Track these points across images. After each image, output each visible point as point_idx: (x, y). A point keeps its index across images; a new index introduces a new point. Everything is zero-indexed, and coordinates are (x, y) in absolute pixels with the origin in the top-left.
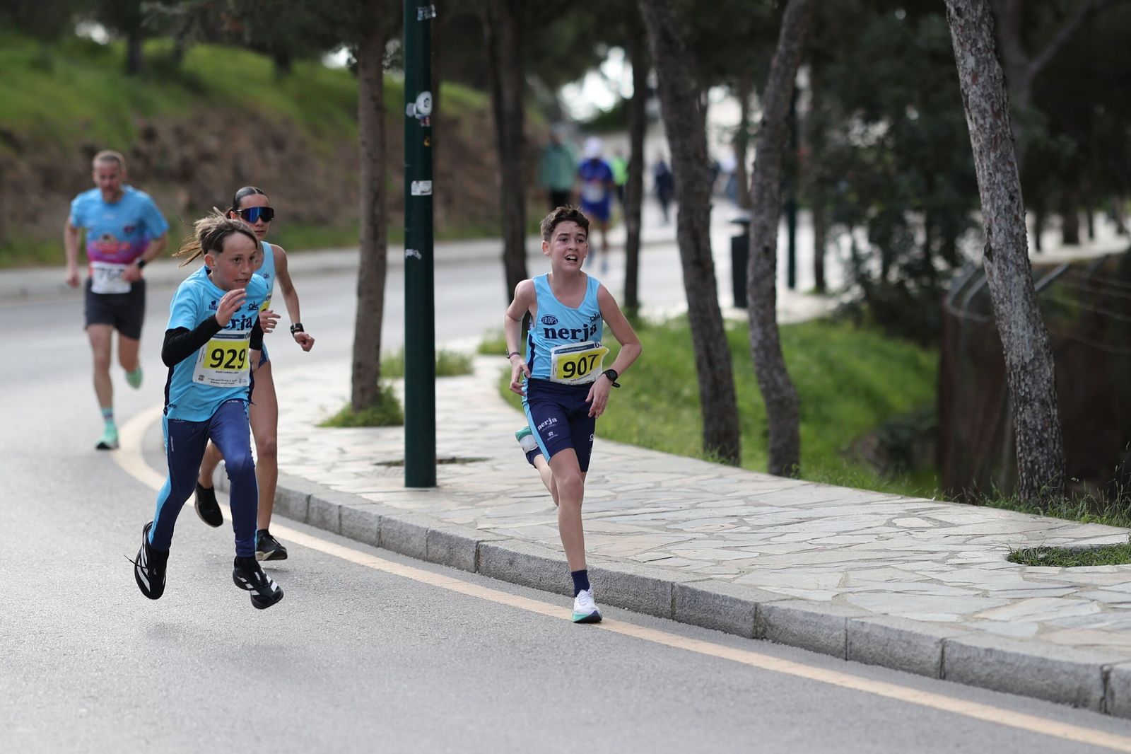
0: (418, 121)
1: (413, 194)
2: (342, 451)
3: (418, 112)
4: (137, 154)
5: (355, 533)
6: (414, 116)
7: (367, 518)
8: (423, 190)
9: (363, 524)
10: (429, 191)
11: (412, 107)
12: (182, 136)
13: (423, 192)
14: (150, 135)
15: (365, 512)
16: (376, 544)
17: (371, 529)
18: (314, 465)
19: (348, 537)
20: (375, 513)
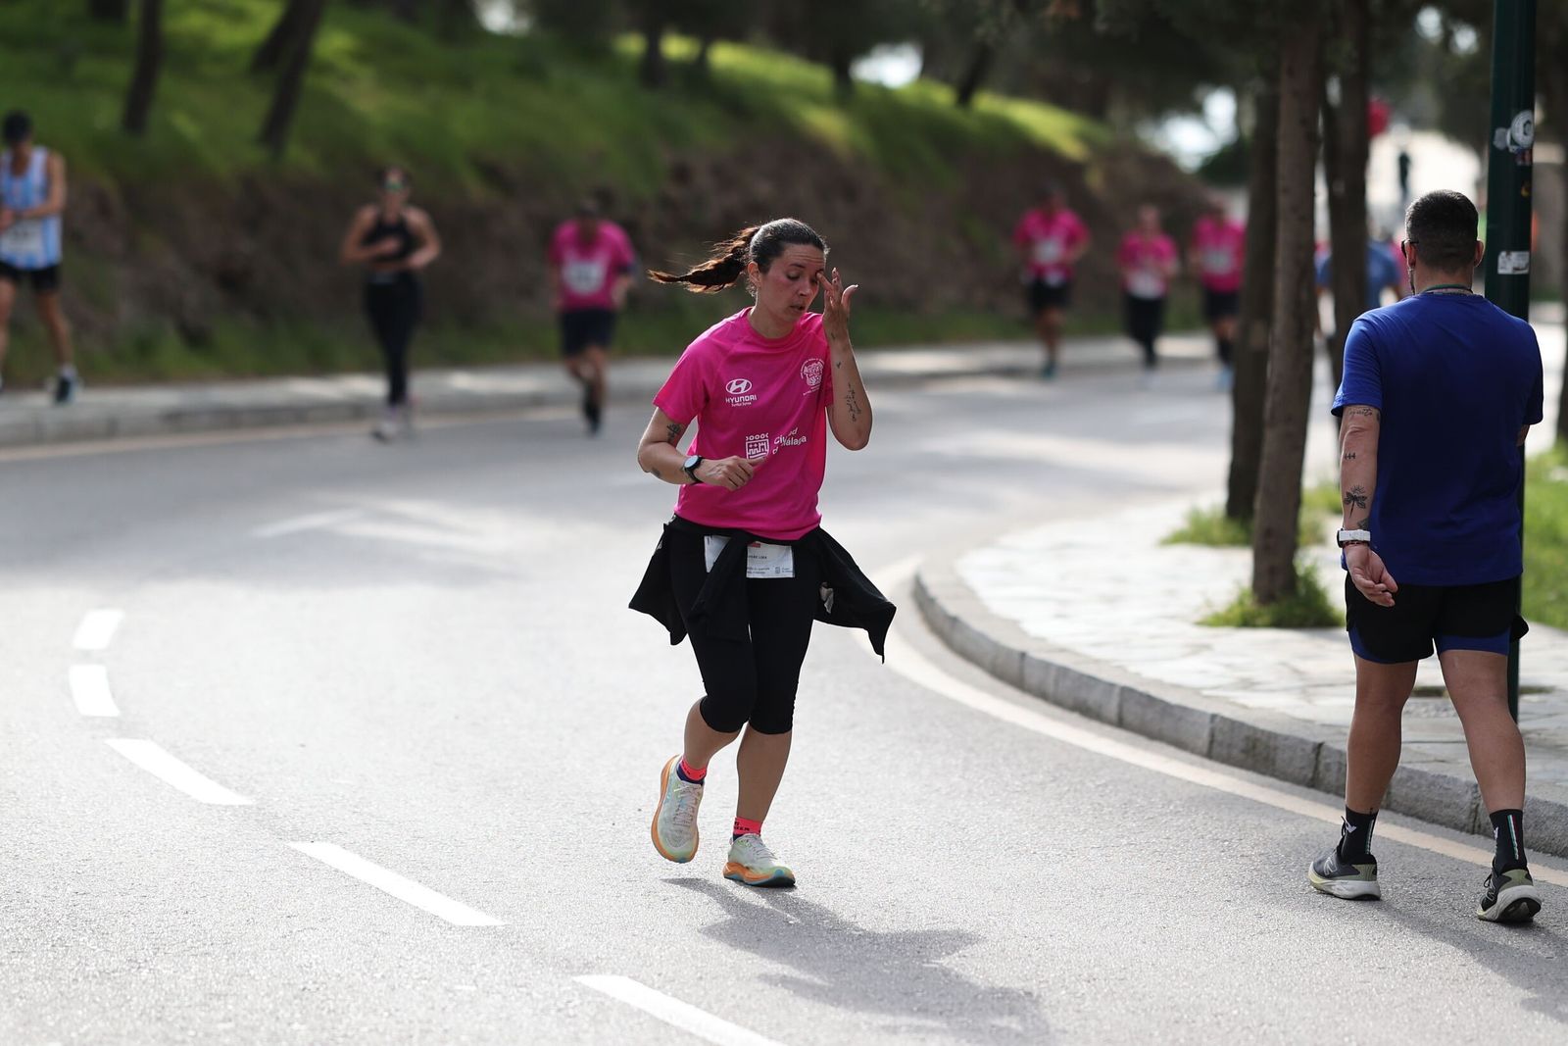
0: (1514, 156)
1: (1501, 271)
2: (1296, 671)
3: (1513, 142)
4: (666, 202)
5: (1420, 809)
6: (1507, 149)
7: (1446, 786)
8: (1516, 266)
9: (1440, 795)
10: (1522, 269)
11: (1505, 134)
12: (723, 177)
13: (1516, 269)
14: (681, 174)
15: (1446, 776)
16: (1470, 827)
17: (1457, 805)
18: (1272, 691)
19: (1406, 814)
20: (1464, 779)
